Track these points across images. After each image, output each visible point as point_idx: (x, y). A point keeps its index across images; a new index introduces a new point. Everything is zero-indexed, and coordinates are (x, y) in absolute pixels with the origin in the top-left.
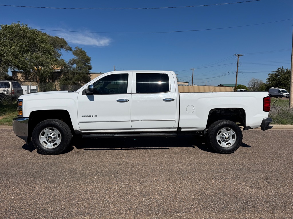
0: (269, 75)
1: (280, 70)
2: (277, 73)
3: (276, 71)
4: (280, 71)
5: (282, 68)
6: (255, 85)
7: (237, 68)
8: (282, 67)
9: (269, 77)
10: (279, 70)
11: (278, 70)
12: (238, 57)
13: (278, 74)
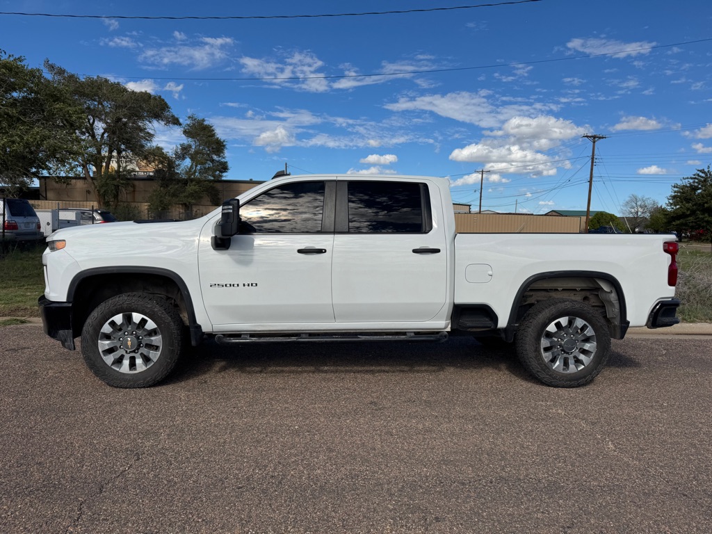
0: (674, 187)
1: (703, 175)
2: (694, 182)
3: (691, 178)
4: (702, 177)
5: (706, 170)
6: (639, 213)
7: (592, 169)
8: (709, 167)
9: (675, 192)
10: (701, 174)
11: (698, 175)
12: (594, 142)
13: (696, 184)
